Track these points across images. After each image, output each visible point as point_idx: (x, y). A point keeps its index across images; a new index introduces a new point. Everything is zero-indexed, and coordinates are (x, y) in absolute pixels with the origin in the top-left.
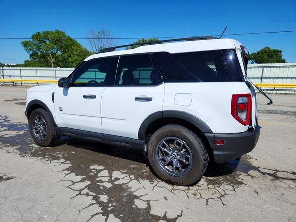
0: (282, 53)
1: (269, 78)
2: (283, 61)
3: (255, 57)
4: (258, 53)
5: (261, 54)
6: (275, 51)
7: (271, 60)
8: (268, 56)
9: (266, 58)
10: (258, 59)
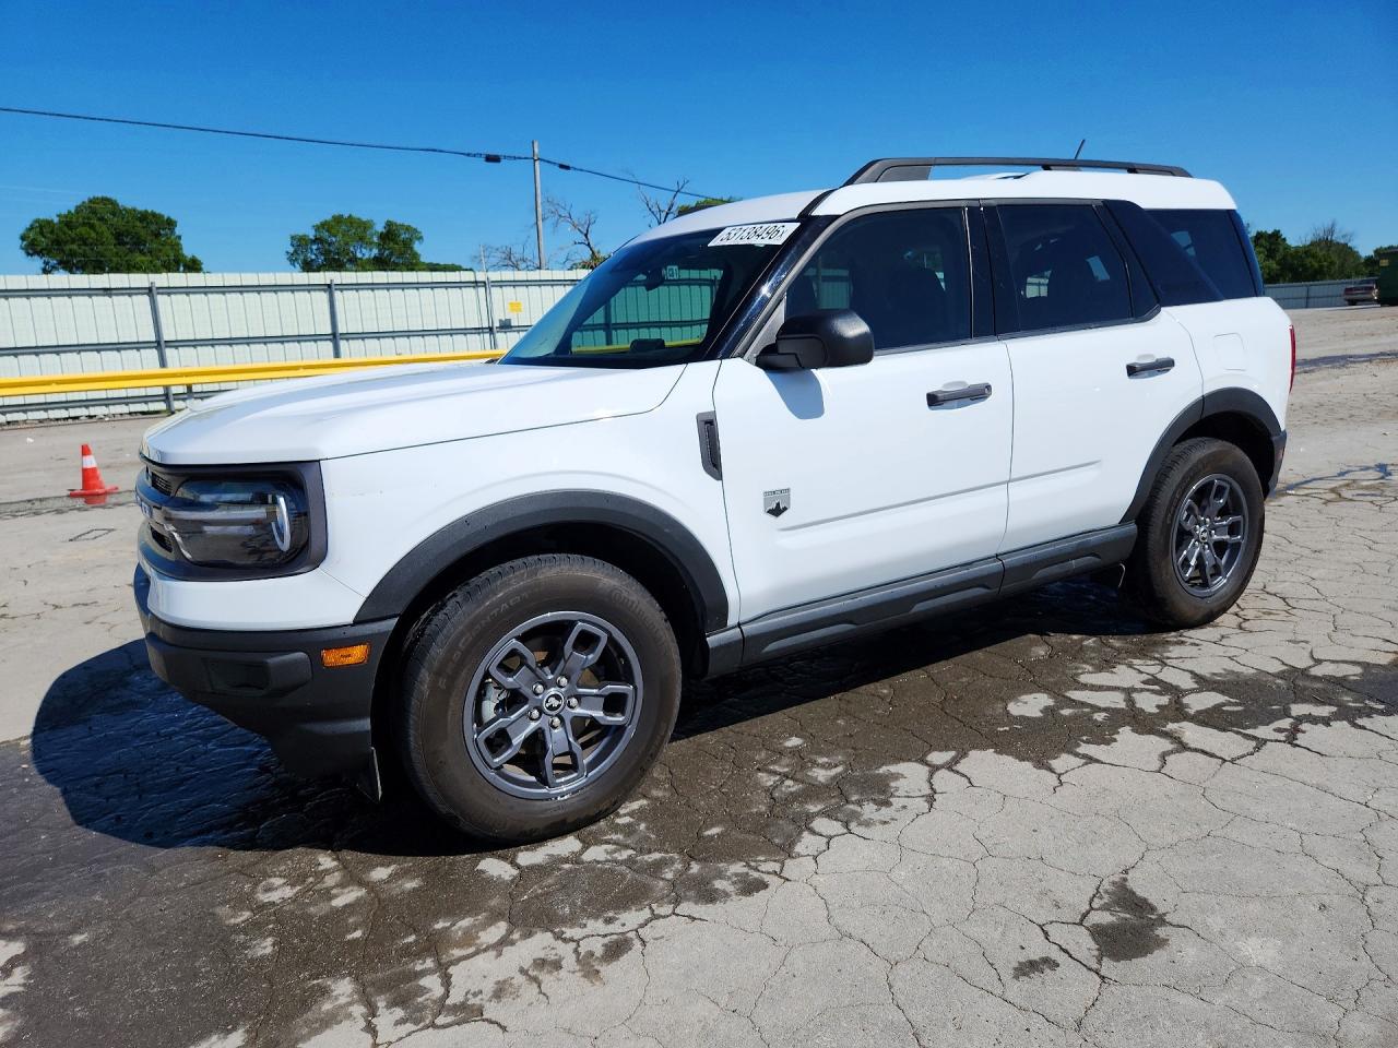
0: (178, 231)
1: (195, 343)
2: (193, 266)
3: (57, 242)
4: (68, 222)
5: (83, 230)
6: (145, 217)
7: (139, 258)
8: (119, 237)
9: (111, 249)
10: (73, 254)
